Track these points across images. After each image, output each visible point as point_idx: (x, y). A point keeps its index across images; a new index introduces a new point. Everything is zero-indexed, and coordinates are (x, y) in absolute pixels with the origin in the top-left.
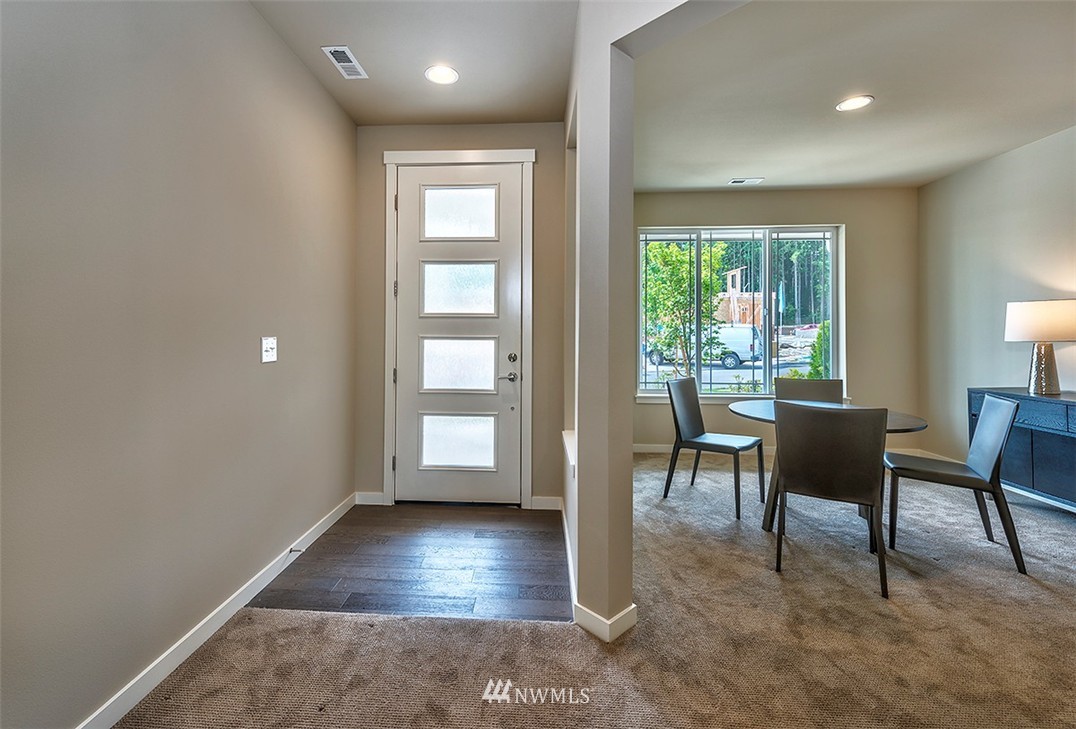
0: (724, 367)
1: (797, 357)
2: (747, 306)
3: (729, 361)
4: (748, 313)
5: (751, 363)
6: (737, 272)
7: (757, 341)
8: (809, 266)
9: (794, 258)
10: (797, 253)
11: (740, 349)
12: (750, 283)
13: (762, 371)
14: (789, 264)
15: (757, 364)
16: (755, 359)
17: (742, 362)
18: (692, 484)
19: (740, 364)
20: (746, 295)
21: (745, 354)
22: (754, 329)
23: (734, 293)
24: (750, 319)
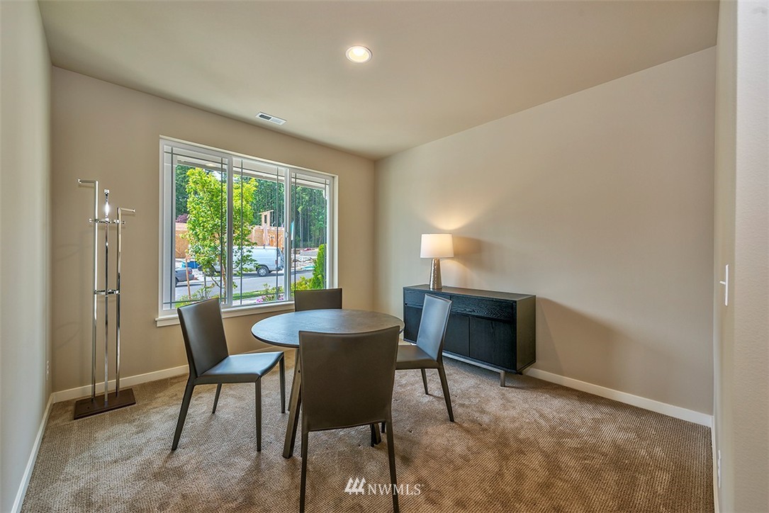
0: (259, 275)
1: (302, 267)
2: (274, 236)
3: (262, 271)
4: (274, 240)
5: (275, 272)
6: (268, 213)
7: (279, 258)
8: (307, 215)
9: (299, 209)
10: (301, 207)
11: (268, 263)
12: (276, 221)
13: (283, 277)
14: (297, 213)
15: (279, 272)
16: (278, 269)
17: (270, 272)
18: (214, 412)
19: (269, 273)
20: (273, 228)
21: (272, 267)
22: (278, 250)
23: (266, 226)
24: (275, 244)
